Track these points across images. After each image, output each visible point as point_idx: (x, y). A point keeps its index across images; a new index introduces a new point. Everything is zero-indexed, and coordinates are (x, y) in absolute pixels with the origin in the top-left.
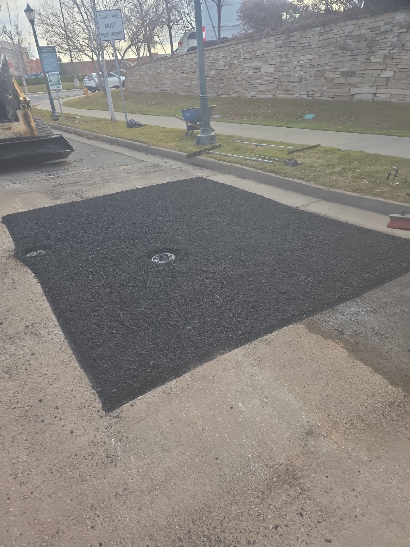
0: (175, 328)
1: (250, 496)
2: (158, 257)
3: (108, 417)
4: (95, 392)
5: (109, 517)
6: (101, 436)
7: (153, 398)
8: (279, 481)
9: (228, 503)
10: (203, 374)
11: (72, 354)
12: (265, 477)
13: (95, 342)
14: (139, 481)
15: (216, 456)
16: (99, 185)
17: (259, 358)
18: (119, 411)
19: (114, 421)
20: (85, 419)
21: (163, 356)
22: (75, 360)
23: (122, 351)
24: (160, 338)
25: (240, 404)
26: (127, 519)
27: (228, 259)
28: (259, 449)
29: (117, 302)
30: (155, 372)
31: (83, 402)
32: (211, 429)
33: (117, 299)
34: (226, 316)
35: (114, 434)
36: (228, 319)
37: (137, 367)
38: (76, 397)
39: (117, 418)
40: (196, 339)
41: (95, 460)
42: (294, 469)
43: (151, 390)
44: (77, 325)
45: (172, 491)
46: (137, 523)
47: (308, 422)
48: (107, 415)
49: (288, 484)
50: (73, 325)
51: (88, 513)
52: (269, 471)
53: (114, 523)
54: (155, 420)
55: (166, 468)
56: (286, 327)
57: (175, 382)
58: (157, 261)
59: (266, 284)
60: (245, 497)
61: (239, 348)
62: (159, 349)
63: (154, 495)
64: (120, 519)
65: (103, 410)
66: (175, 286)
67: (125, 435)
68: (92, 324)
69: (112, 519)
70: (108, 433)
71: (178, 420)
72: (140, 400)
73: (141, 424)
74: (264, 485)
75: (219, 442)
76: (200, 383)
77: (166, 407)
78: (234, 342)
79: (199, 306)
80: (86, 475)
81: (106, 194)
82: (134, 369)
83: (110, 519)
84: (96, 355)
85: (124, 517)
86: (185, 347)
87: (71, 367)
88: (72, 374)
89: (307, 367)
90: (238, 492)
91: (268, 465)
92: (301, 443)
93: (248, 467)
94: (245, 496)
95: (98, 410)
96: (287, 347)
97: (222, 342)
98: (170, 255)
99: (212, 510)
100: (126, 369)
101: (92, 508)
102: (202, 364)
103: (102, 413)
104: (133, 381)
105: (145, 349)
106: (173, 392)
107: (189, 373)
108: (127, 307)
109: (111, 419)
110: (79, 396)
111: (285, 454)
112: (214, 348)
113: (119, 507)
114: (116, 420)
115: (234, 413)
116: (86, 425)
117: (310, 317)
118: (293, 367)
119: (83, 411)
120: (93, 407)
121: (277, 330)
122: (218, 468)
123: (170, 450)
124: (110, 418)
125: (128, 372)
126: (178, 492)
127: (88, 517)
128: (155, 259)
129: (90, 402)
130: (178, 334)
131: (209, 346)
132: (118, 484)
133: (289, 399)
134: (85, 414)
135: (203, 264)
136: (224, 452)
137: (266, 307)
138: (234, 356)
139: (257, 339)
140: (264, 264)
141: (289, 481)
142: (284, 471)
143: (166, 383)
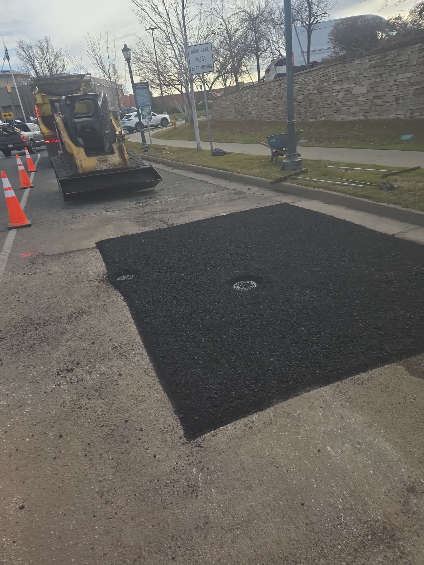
0: (258, 359)
1: (341, 552)
2: (240, 284)
3: (190, 445)
4: (177, 418)
5: (189, 550)
6: (183, 464)
7: (234, 430)
8: (374, 540)
9: (316, 556)
10: (287, 410)
11: (156, 377)
12: (358, 532)
13: (179, 367)
14: (220, 517)
15: (302, 502)
16: (184, 213)
17: (350, 398)
18: (200, 440)
19: (195, 450)
20: (168, 444)
21: (245, 387)
22: (159, 383)
23: (204, 378)
24: (241, 367)
25: (328, 448)
26: (208, 555)
27: (314, 289)
28: (351, 500)
29: (199, 328)
30: (237, 403)
31: (166, 426)
32: (296, 471)
33: (199, 325)
34: (313, 349)
35: (195, 463)
36: (315, 354)
37: (218, 396)
38: (160, 421)
39: (198, 447)
40: (280, 373)
41: (176, 487)
42: (392, 528)
43: (232, 422)
44: (162, 349)
45: (255, 533)
46: (218, 561)
47: (409, 477)
48: (189, 443)
49: (385, 544)
50: (158, 348)
51: (169, 542)
52: (363, 526)
53: (194, 558)
54: (237, 454)
55: (248, 506)
56: (381, 367)
57: (258, 415)
58: (239, 288)
59: (358, 318)
60: (334, 552)
61: (327, 386)
62: (240, 379)
63: (235, 535)
64: (201, 554)
65: (185, 437)
66: (257, 315)
67: (206, 466)
68: (176, 348)
69: (192, 552)
70: (189, 462)
71: (261, 457)
72: (221, 431)
73: (222, 456)
74: (357, 541)
75: (305, 487)
76: (284, 419)
77: (248, 441)
78: (321, 379)
79: (282, 338)
80: (168, 502)
81: (191, 221)
82: (216, 398)
83: (191, 553)
84: (178, 380)
85: (204, 553)
86: (268, 379)
87: (155, 390)
88: (156, 397)
89: (408, 414)
90: (327, 545)
91: (362, 520)
92: (400, 499)
93: (338, 519)
94: (335, 550)
95: (180, 437)
96: (383, 389)
97: (308, 378)
98: (252, 283)
99: (298, 560)
100: (208, 397)
101: (173, 537)
102: (286, 399)
103: (184, 440)
104: (214, 411)
105: (227, 378)
106: (256, 427)
107: (272, 408)
108: (208, 334)
109: (192, 448)
110: (162, 420)
111: (382, 511)
112: (299, 384)
113: (200, 541)
114: (198, 449)
115: (322, 457)
116: (168, 451)
117: (410, 357)
118: (391, 412)
119: (165, 436)
120: (175, 433)
121: (371, 369)
122: (304, 515)
123: (252, 488)
124: (192, 446)
125: (210, 401)
126: (260, 534)
127: (169, 547)
128: (236, 286)
129: (172, 427)
130: (260, 365)
131: (294, 381)
132: (199, 516)
133: (385, 448)
134: (167, 439)
135: (287, 293)
136: (311, 498)
137: (358, 343)
138: (321, 394)
139: (347, 377)
140: (355, 296)
141: (386, 541)
142: (380, 529)
143: (248, 415)
